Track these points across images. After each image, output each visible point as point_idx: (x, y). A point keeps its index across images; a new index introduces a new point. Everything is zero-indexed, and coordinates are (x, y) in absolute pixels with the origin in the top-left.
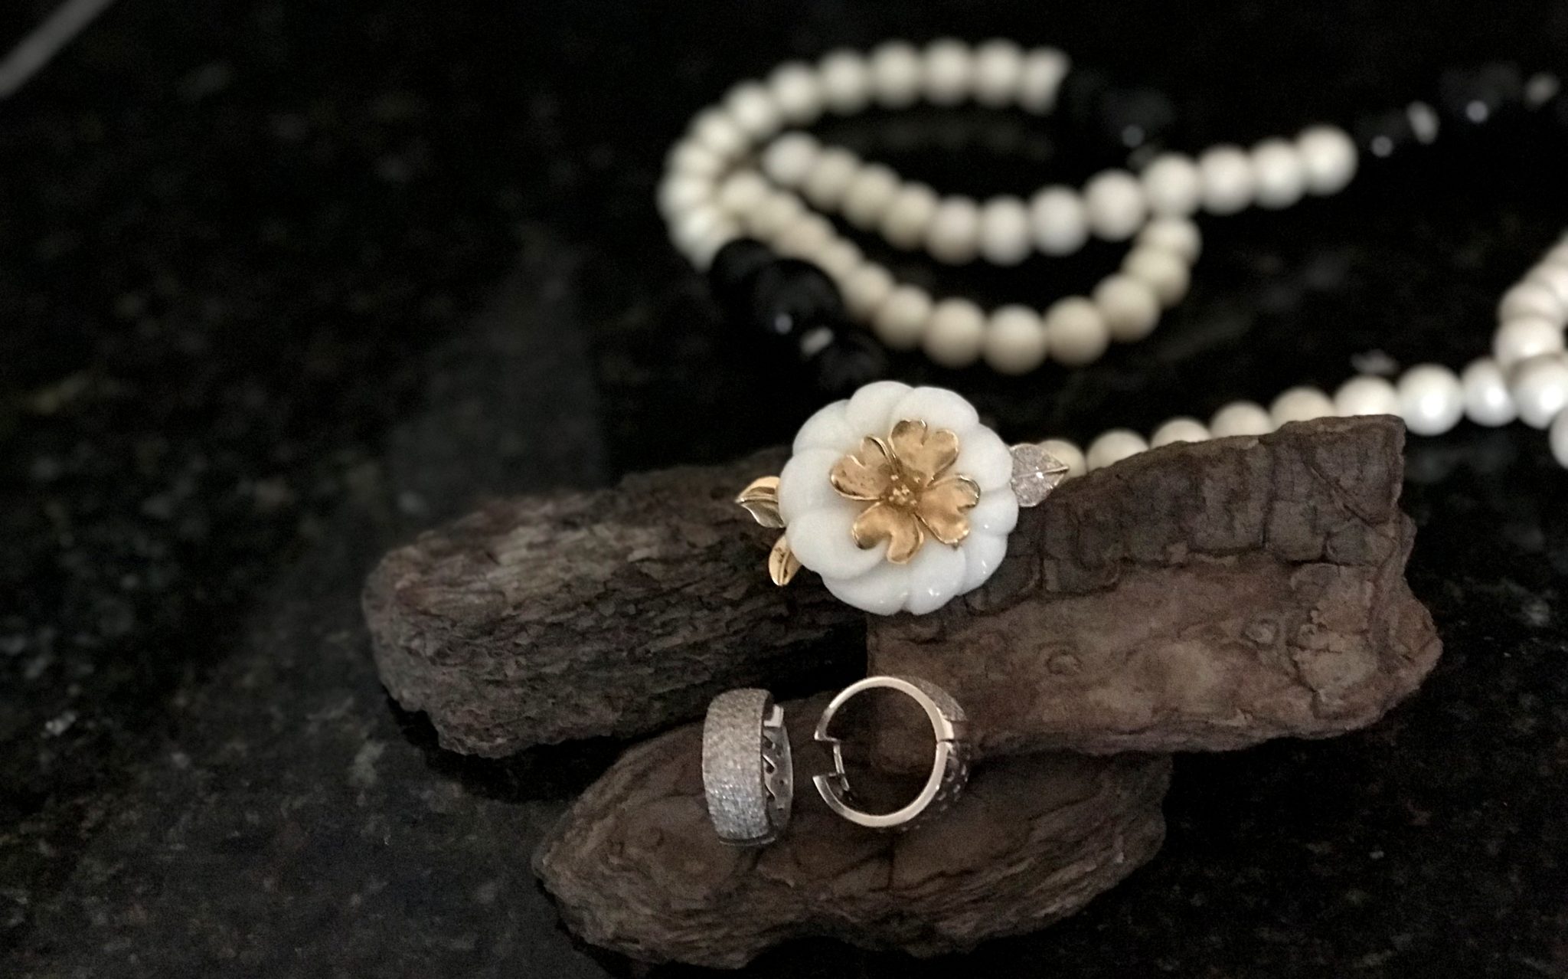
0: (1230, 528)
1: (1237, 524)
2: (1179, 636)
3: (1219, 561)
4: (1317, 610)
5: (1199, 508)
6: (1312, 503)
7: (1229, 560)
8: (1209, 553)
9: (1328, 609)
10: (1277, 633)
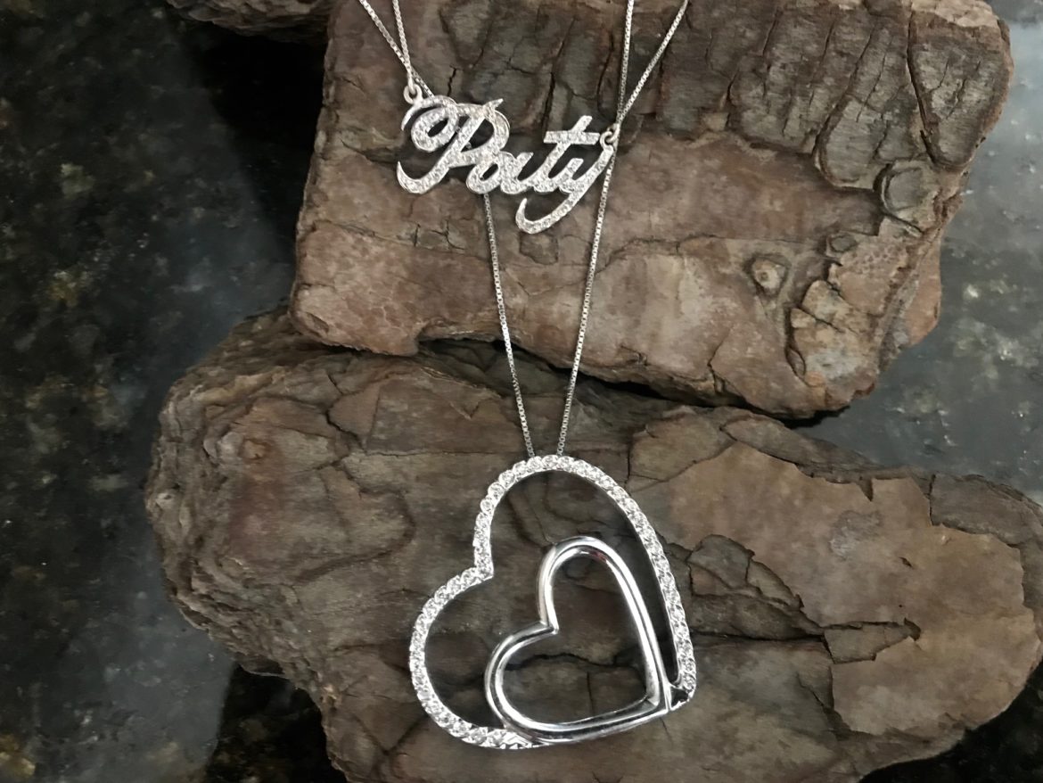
0: (784, 115)
1: (795, 112)
2: (675, 248)
3: (753, 152)
4: (840, 265)
5: (760, 77)
6: (888, 117)
7: (767, 155)
8: (747, 138)
9: (851, 269)
10: (784, 279)
